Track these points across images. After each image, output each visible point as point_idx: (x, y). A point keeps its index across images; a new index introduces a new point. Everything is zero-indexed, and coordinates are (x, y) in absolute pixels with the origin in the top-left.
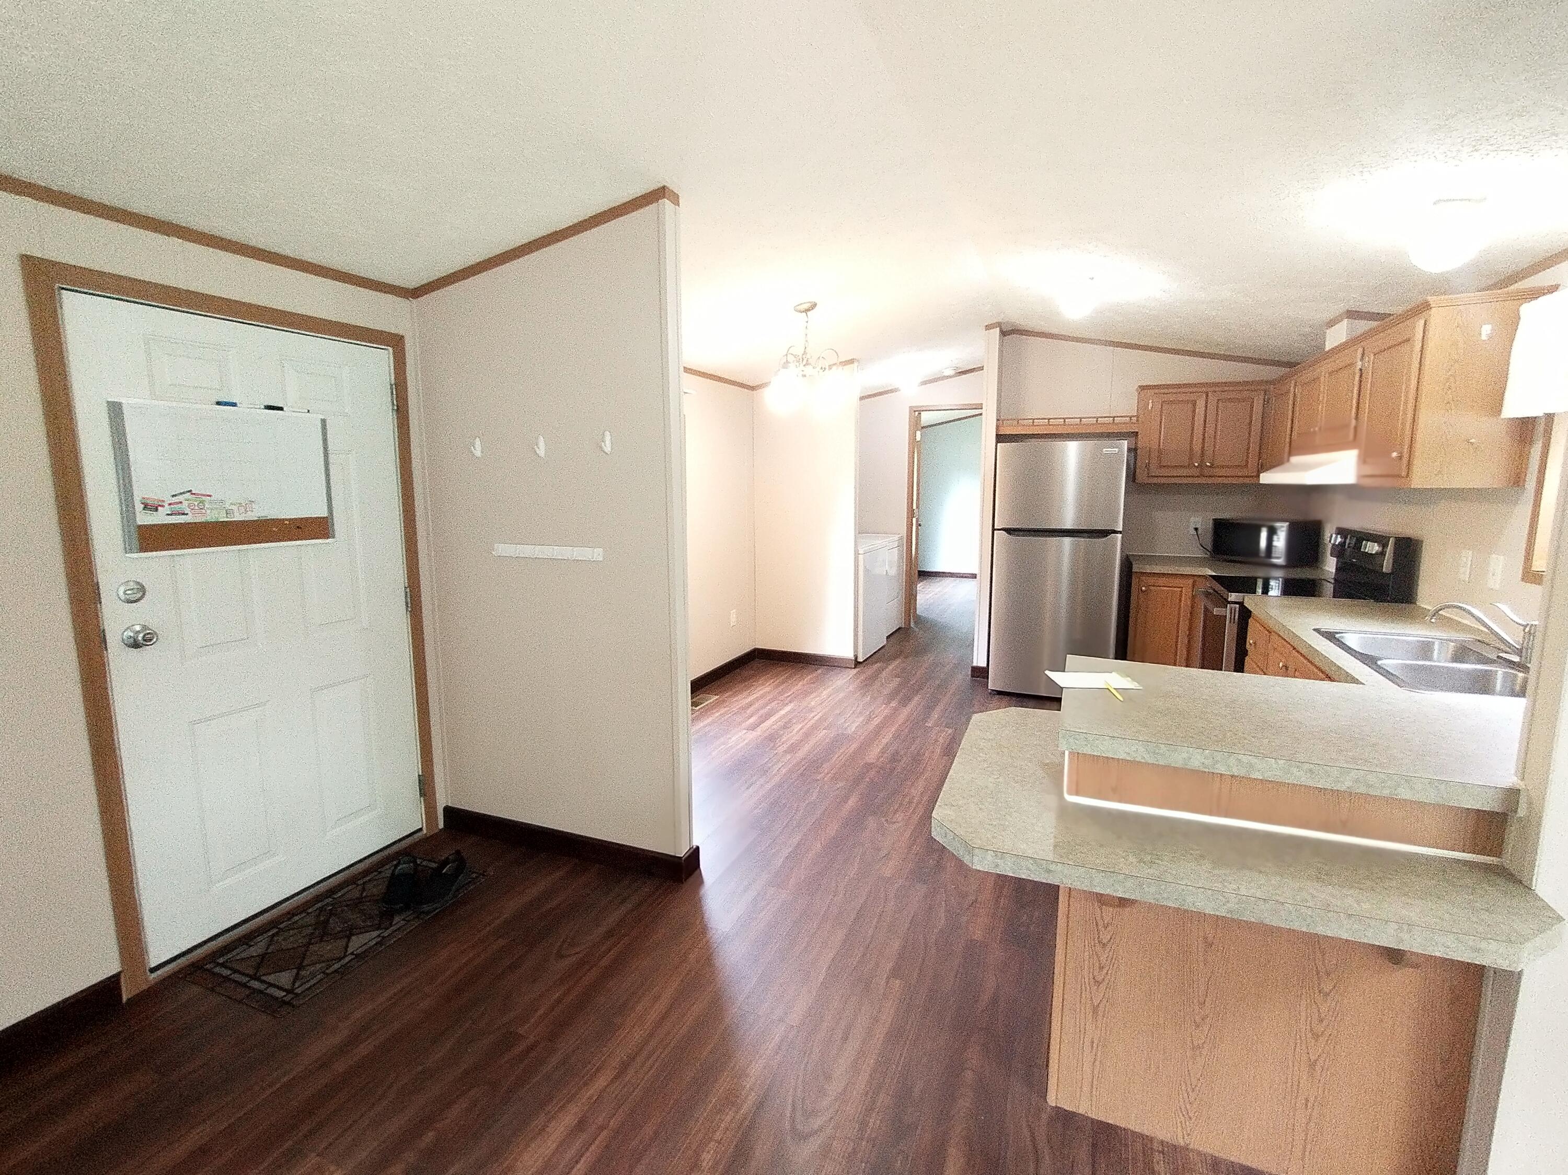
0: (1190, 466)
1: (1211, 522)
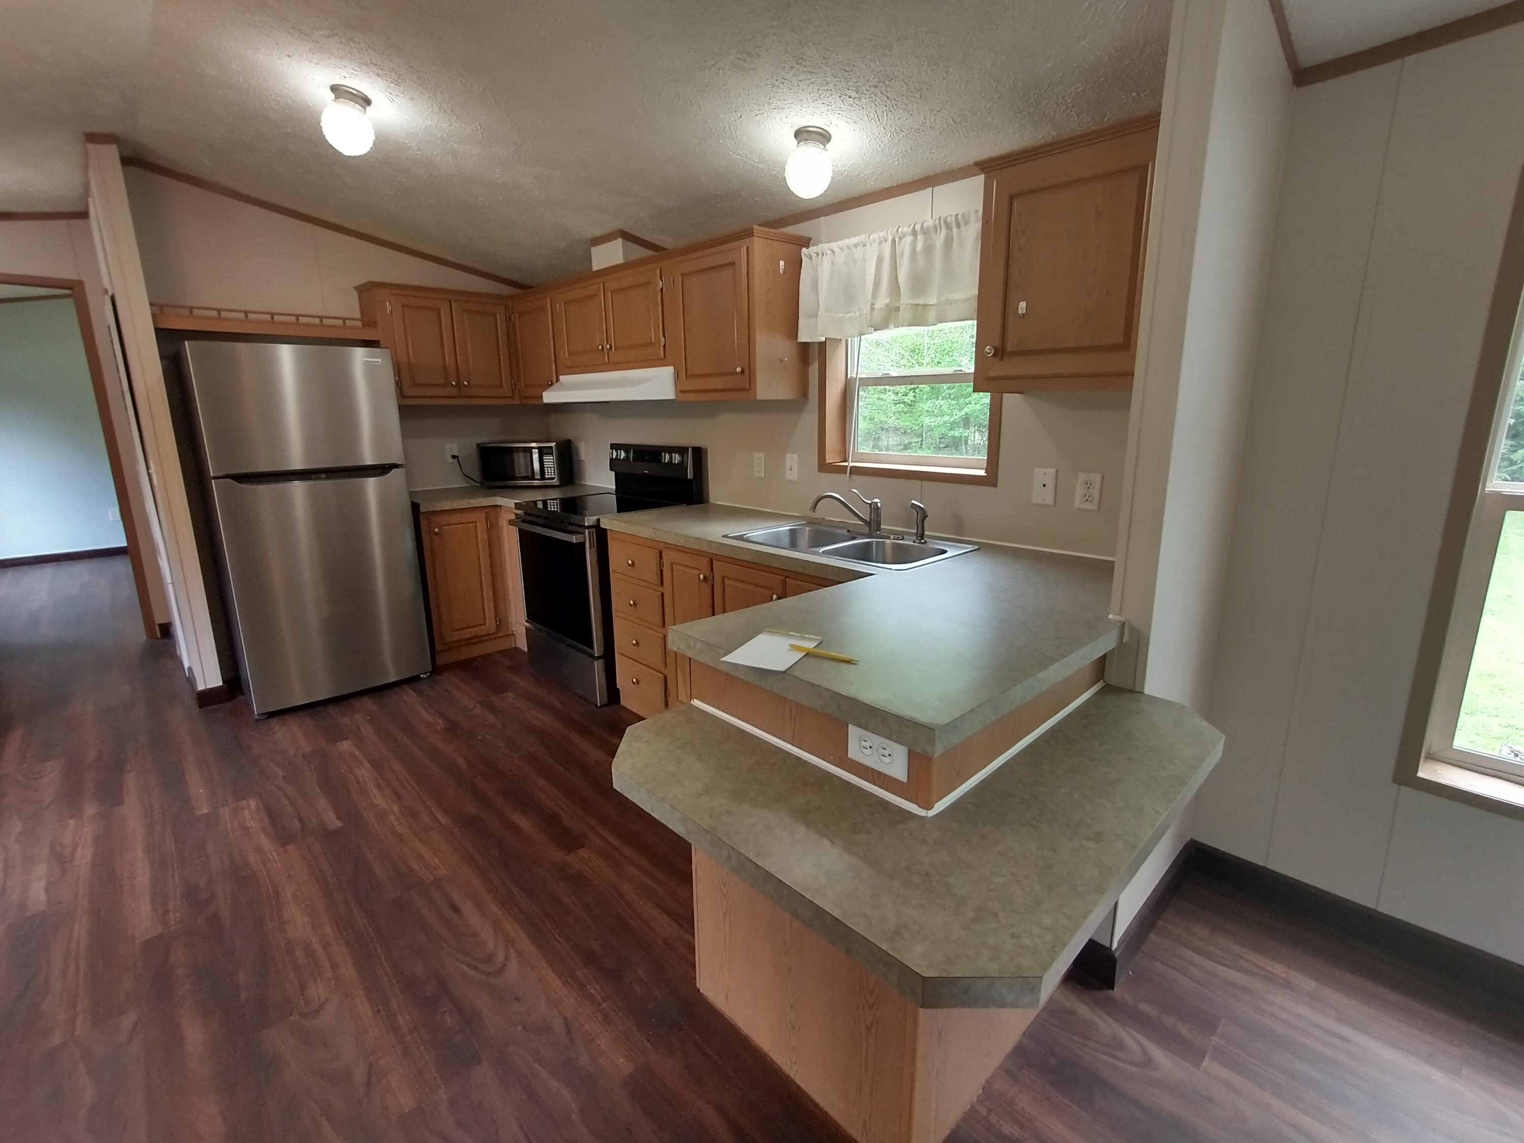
0: (447, 384)
1: (475, 447)
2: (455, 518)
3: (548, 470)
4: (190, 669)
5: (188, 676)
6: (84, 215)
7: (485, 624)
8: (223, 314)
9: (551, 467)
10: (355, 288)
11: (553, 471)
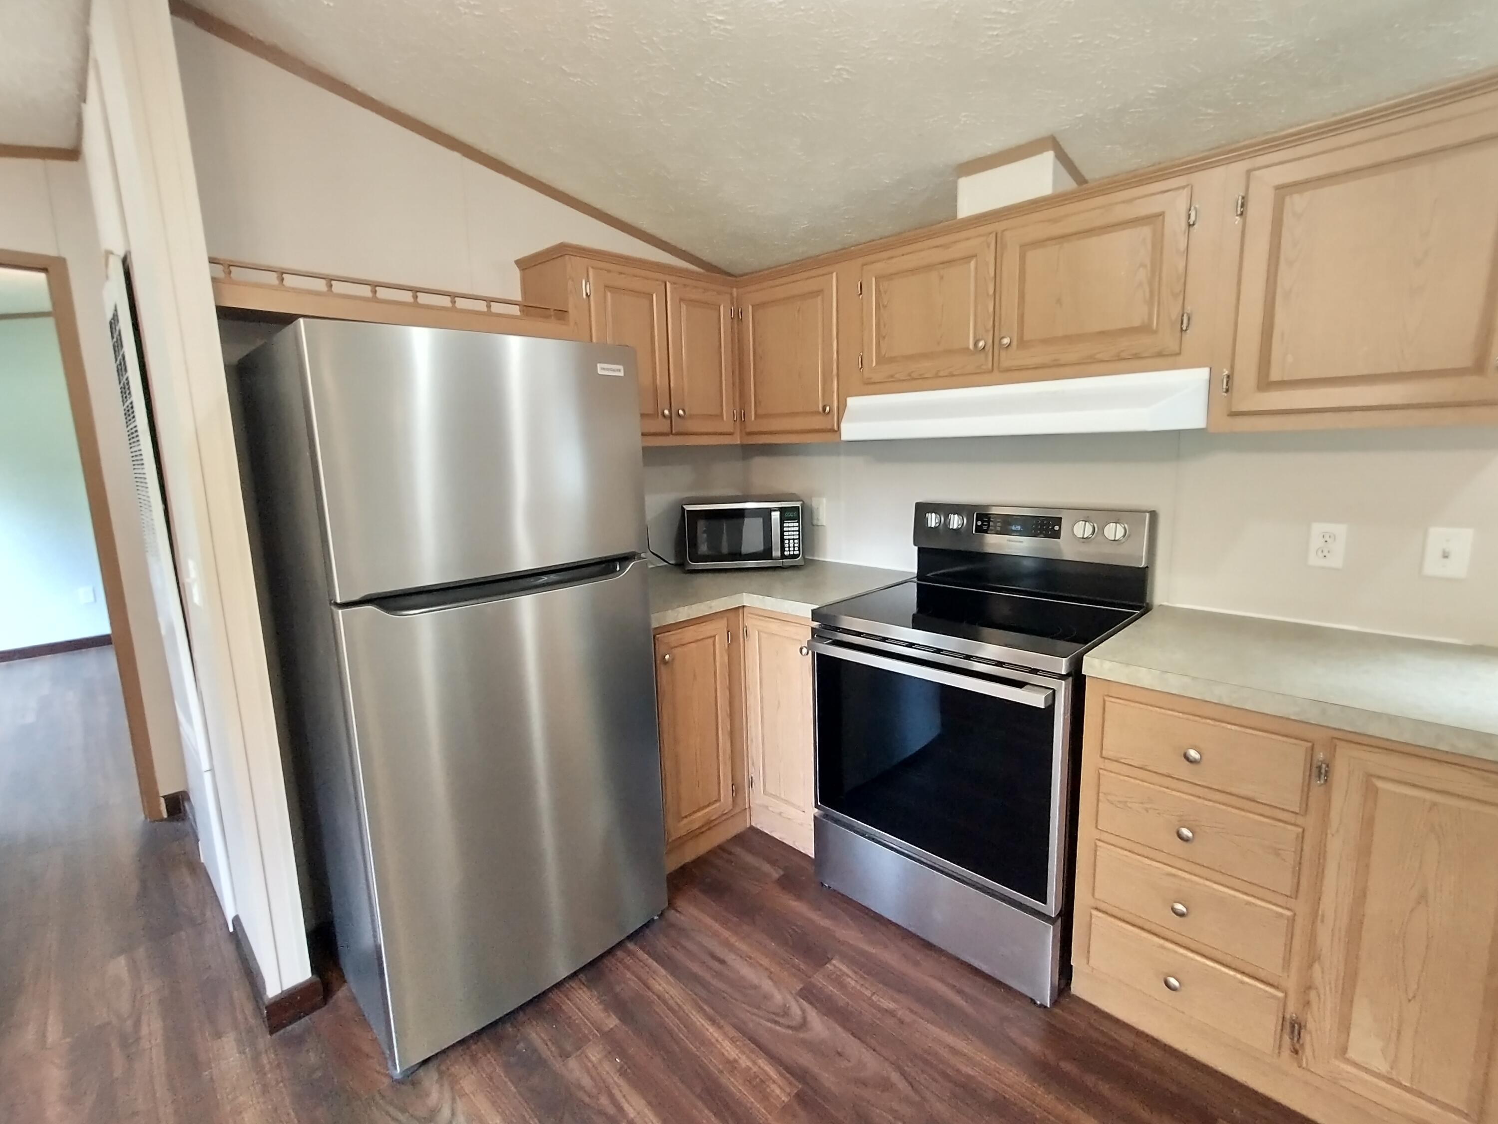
0: (657, 414)
2: (690, 633)
3: (789, 543)
4: (237, 920)
5: (231, 930)
6: (73, 153)
7: (718, 800)
9: (794, 539)
10: (518, 262)
11: (796, 545)
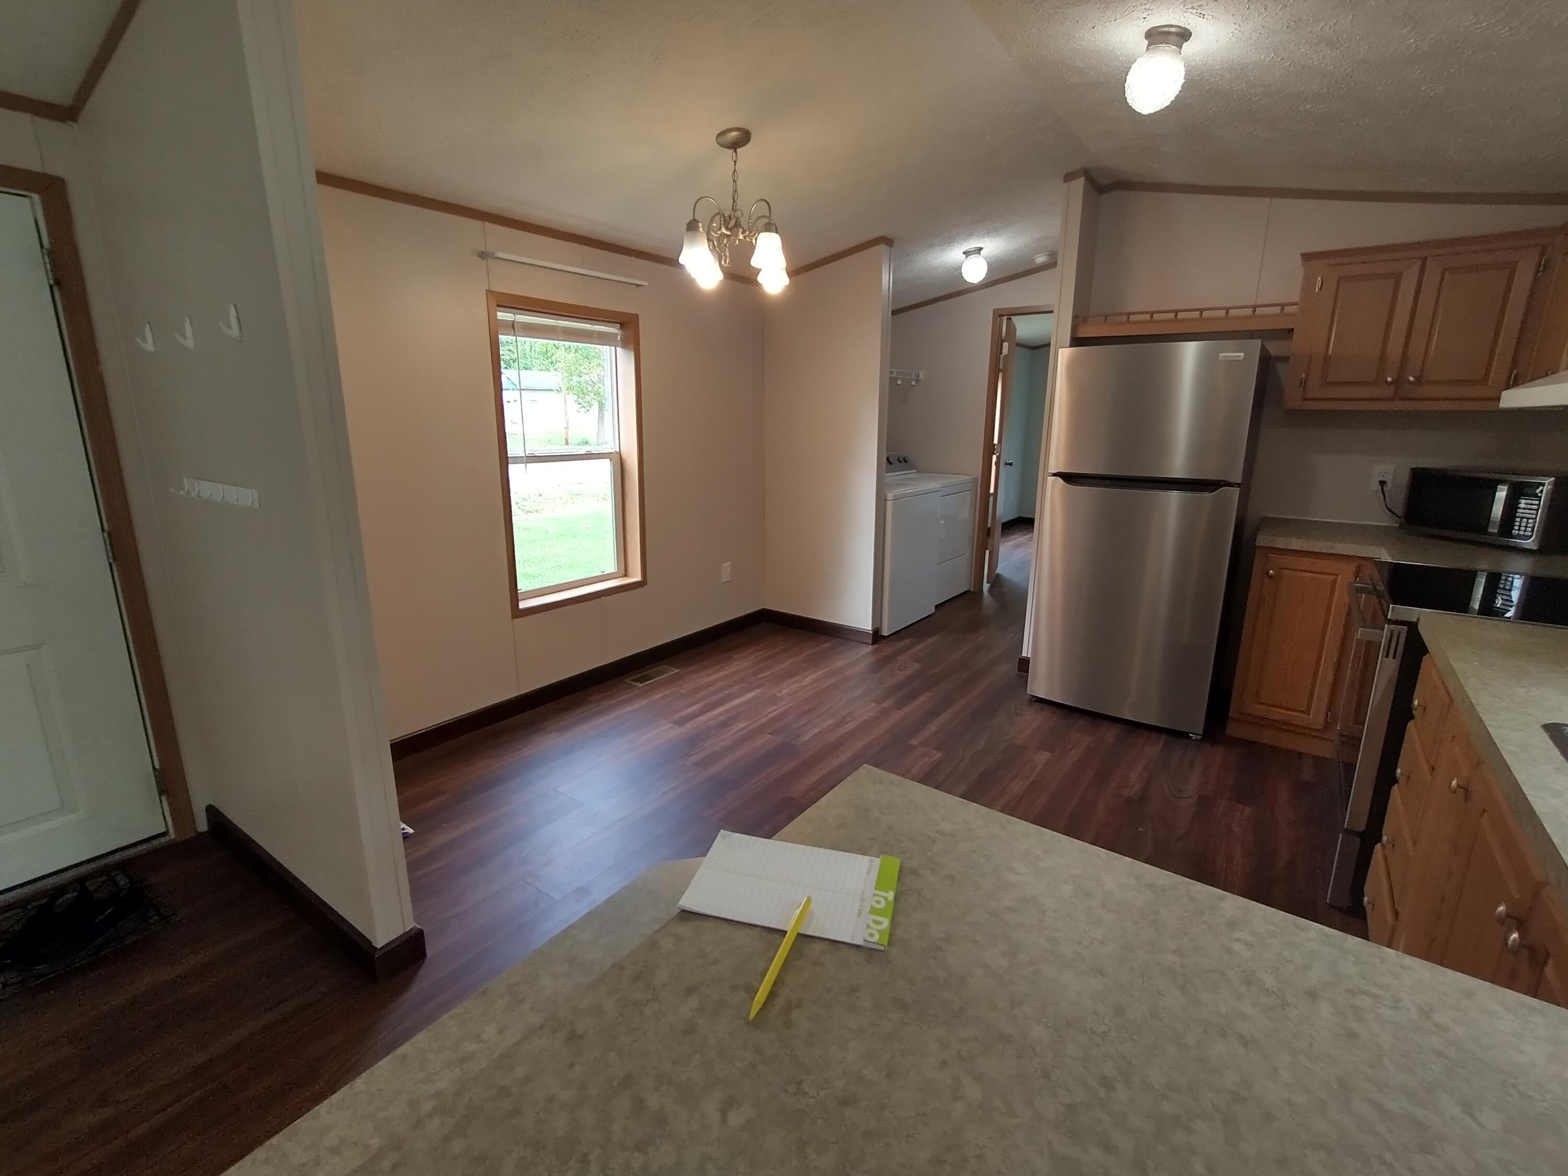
0: (1379, 381)
1: (1409, 472)
2: (1304, 562)
3: (1520, 522)
7: (1307, 711)
8: (1156, 317)
9: (1528, 519)
11: (1530, 525)
